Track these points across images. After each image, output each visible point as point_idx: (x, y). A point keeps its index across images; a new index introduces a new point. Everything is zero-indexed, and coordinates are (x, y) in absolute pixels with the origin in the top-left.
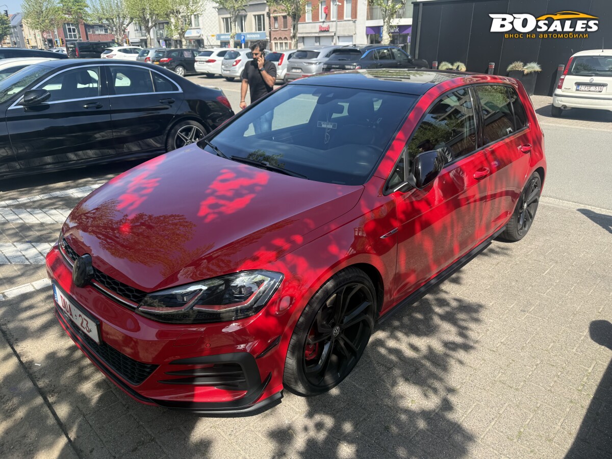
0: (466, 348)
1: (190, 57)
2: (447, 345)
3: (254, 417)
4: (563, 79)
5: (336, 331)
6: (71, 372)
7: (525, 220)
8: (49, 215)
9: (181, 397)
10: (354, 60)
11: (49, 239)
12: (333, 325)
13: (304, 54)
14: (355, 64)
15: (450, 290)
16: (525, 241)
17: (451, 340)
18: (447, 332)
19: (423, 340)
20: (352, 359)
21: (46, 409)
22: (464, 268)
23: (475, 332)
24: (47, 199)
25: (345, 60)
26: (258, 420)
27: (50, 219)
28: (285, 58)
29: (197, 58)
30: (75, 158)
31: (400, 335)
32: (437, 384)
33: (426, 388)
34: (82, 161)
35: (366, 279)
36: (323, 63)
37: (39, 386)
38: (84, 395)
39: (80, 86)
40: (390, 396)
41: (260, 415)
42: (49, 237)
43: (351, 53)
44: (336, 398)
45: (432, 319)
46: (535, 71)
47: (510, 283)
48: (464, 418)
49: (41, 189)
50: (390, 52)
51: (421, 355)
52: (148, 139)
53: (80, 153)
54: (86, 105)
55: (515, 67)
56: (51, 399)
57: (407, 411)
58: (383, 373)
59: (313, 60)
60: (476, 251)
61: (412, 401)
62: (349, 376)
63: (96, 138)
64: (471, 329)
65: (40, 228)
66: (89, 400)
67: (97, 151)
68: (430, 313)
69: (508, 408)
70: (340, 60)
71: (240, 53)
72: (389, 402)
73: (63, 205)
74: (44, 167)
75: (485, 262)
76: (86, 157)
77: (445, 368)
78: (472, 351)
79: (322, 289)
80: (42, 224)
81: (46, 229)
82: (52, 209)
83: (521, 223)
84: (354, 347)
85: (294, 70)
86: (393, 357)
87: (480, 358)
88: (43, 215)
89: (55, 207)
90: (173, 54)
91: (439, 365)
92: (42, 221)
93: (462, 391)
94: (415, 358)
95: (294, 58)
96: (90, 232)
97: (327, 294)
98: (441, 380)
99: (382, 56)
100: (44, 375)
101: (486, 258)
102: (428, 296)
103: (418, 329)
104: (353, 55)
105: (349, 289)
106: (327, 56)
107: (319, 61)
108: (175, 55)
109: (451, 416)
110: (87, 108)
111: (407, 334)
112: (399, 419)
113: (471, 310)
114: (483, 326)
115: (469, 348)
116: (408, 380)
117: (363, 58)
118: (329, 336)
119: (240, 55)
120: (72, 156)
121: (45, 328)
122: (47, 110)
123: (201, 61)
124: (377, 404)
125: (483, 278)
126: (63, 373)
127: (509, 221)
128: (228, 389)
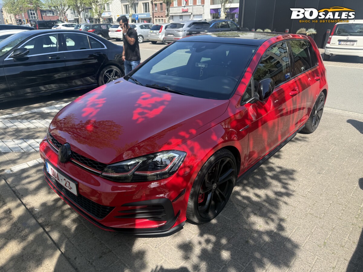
0: (288, 195)
1: (106, 28)
2: (277, 193)
3: (169, 237)
4: (331, 38)
5: (215, 186)
6: (57, 214)
7: (316, 120)
8: (32, 123)
9: (126, 226)
10: (205, 29)
11: (34, 137)
12: (213, 183)
13: (175, 26)
14: (206, 31)
15: (275, 162)
16: (316, 133)
17: (278, 191)
18: (276, 186)
19: (262, 191)
20: (223, 202)
21: (46, 235)
22: (282, 149)
23: (292, 186)
24: (29, 114)
25: (200, 29)
26: (171, 238)
27: (33, 125)
28: (163, 28)
29: (110, 29)
30: (44, 89)
31: (248, 188)
32: (273, 216)
33: (266, 219)
34: (48, 91)
35: (231, 155)
36: (187, 31)
37: (39, 222)
38: (66, 227)
39: (45, 46)
40: (247, 224)
41: (171, 236)
42: (34, 136)
43: (204, 24)
44: (215, 225)
45: (266, 179)
46: (313, 34)
47: (310, 157)
48: (291, 235)
49: (25, 108)
50: (227, 24)
51: (262, 199)
52: (87, 77)
53: (47, 86)
54: (50, 57)
55: (301, 31)
56: (47, 230)
57: (257, 232)
58: (241, 210)
59: (181, 29)
60: (289, 139)
61: (260, 226)
62: (221, 212)
63: (55, 77)
64: (289, 184)
65: (27, 131)
66: (70, 230)
67: (57, 85)
68: (264, 175)
69: (317, 229)
70: (197, 29)
71: (136, 25)
72: (247, 227)
73: (39, 117)
74: (26, 95)
75: (293, 145)
76: (51, 89)
77: (277, 207)
78: (292, 197)
79: (207, 161)
80: (28, 129)
81: (31, 131)
82: (33, 119)
83: (314, 122)
84: (224, 195)
85: (169, 35)
86: (245, 201)
87: (297, 201)
88: (28, 123)
89: (35, 118)
90: (96, 27)
91: (273, 205)
92: (28, 126)
93: (288, 220)
94: (259, 201)
95: (169, 28)
96: (64, 131)
97: (211, 164)
98: (275, 213)
99: (222, 26)
100: (41, 216)
101: (294, 143)
102: (263, 166)
103: (259, 185)
104: (204, 25)
105: (223, 161)
106: (189, 26)
107: (184, 30)
108: (96, 28)
109: (284, 234)
110: (51, 59)
111: (252, 188)
112: (253, 237)
113: (289, 173)
114: (296, 182)
115: (290, 195)
116: (256, 214)
117: (211, 27)
118: (211, 189)
119: (136, 27)
120: (42, 88)
121: (38, 188)
122: (27, 60)
123: (113, 31)
124: (240, 228)
125: (293, 155)
126: (52, 214)
127: (307, 121)
128: (155, 220)
